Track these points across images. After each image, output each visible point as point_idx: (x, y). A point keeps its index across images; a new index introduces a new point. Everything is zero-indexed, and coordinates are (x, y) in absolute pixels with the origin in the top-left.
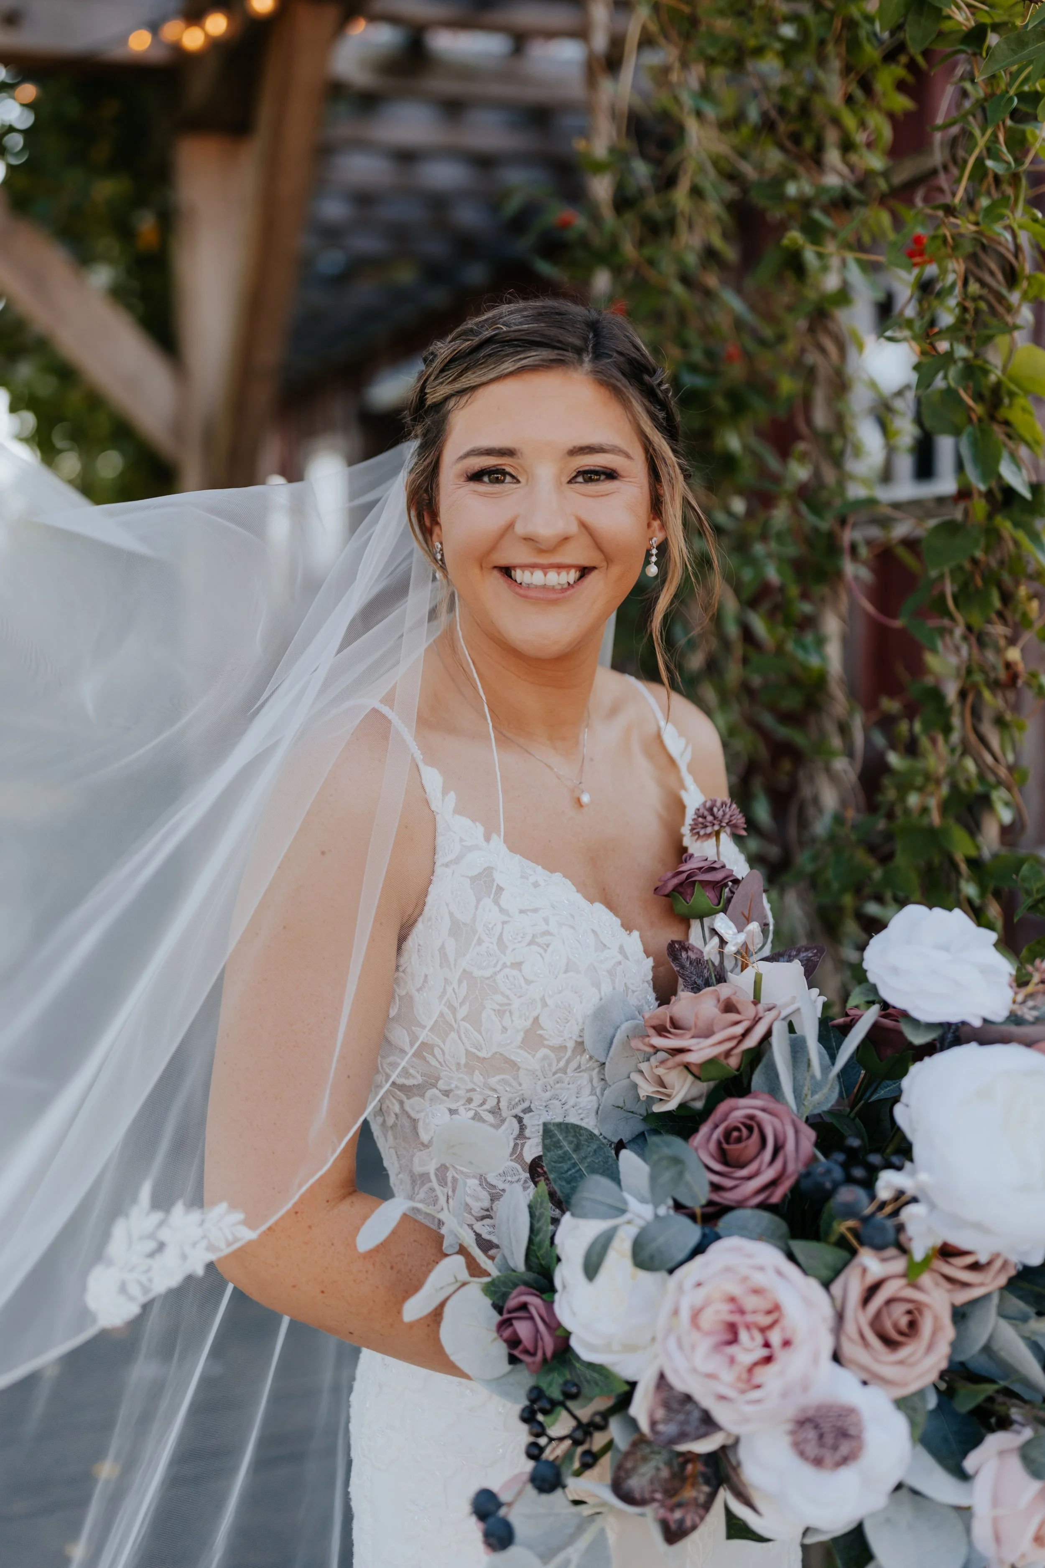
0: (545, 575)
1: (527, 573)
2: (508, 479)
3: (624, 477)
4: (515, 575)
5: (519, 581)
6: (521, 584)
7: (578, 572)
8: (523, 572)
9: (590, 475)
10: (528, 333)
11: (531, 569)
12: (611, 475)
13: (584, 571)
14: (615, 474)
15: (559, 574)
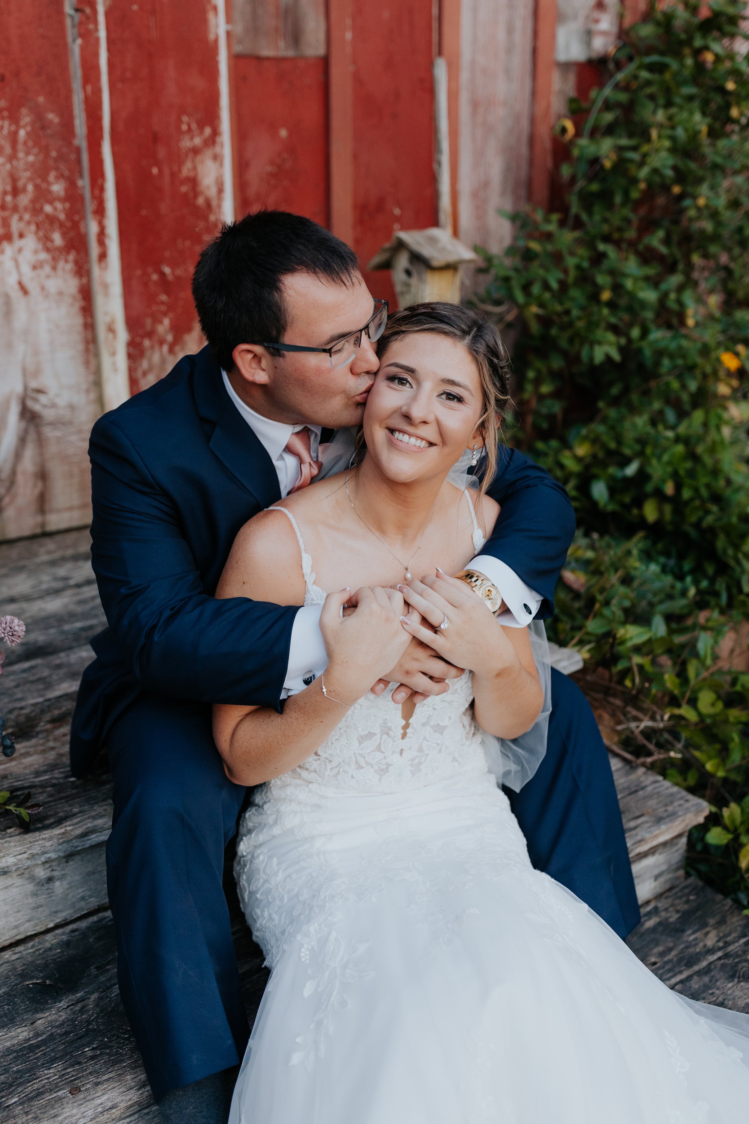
0: (409, 438)
1: (401, 435)
2: (408, 385)
3: (466, 403)
4: (395, 434)
6: (396, 438)
7: (427, 443)
9: (451, 397)
11: (404, 433)
12: (460, 399)
15: (416, 440)
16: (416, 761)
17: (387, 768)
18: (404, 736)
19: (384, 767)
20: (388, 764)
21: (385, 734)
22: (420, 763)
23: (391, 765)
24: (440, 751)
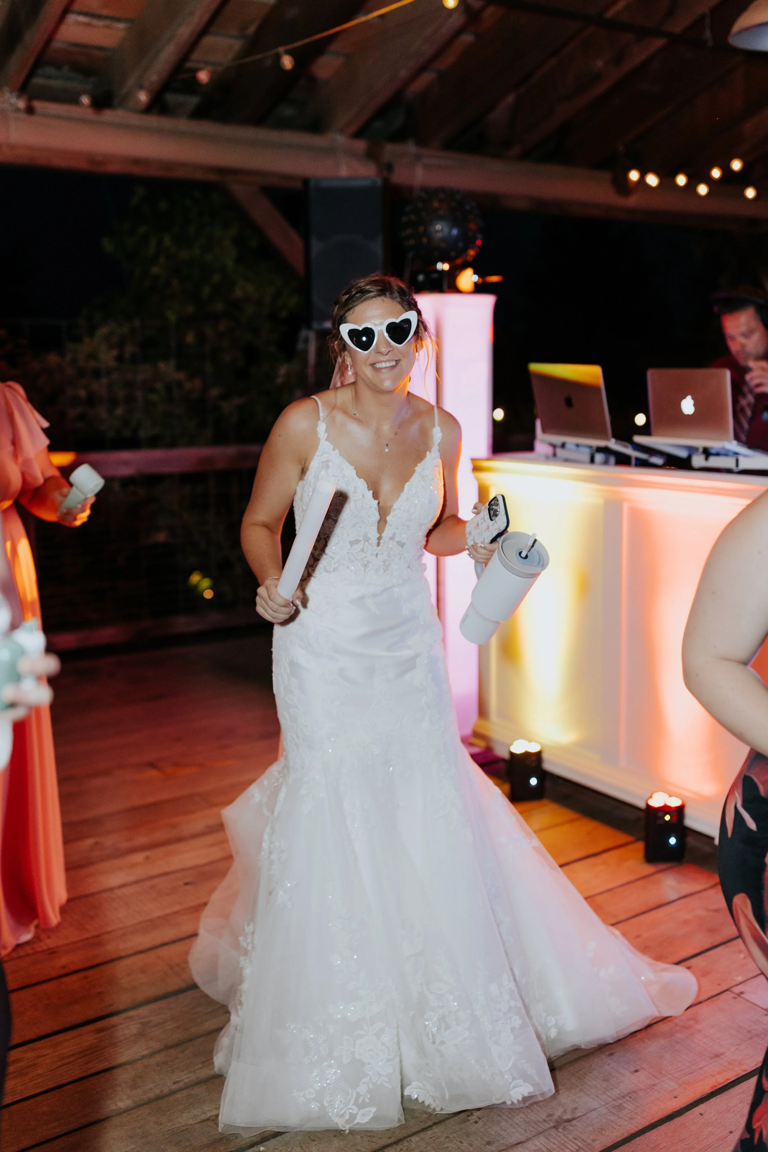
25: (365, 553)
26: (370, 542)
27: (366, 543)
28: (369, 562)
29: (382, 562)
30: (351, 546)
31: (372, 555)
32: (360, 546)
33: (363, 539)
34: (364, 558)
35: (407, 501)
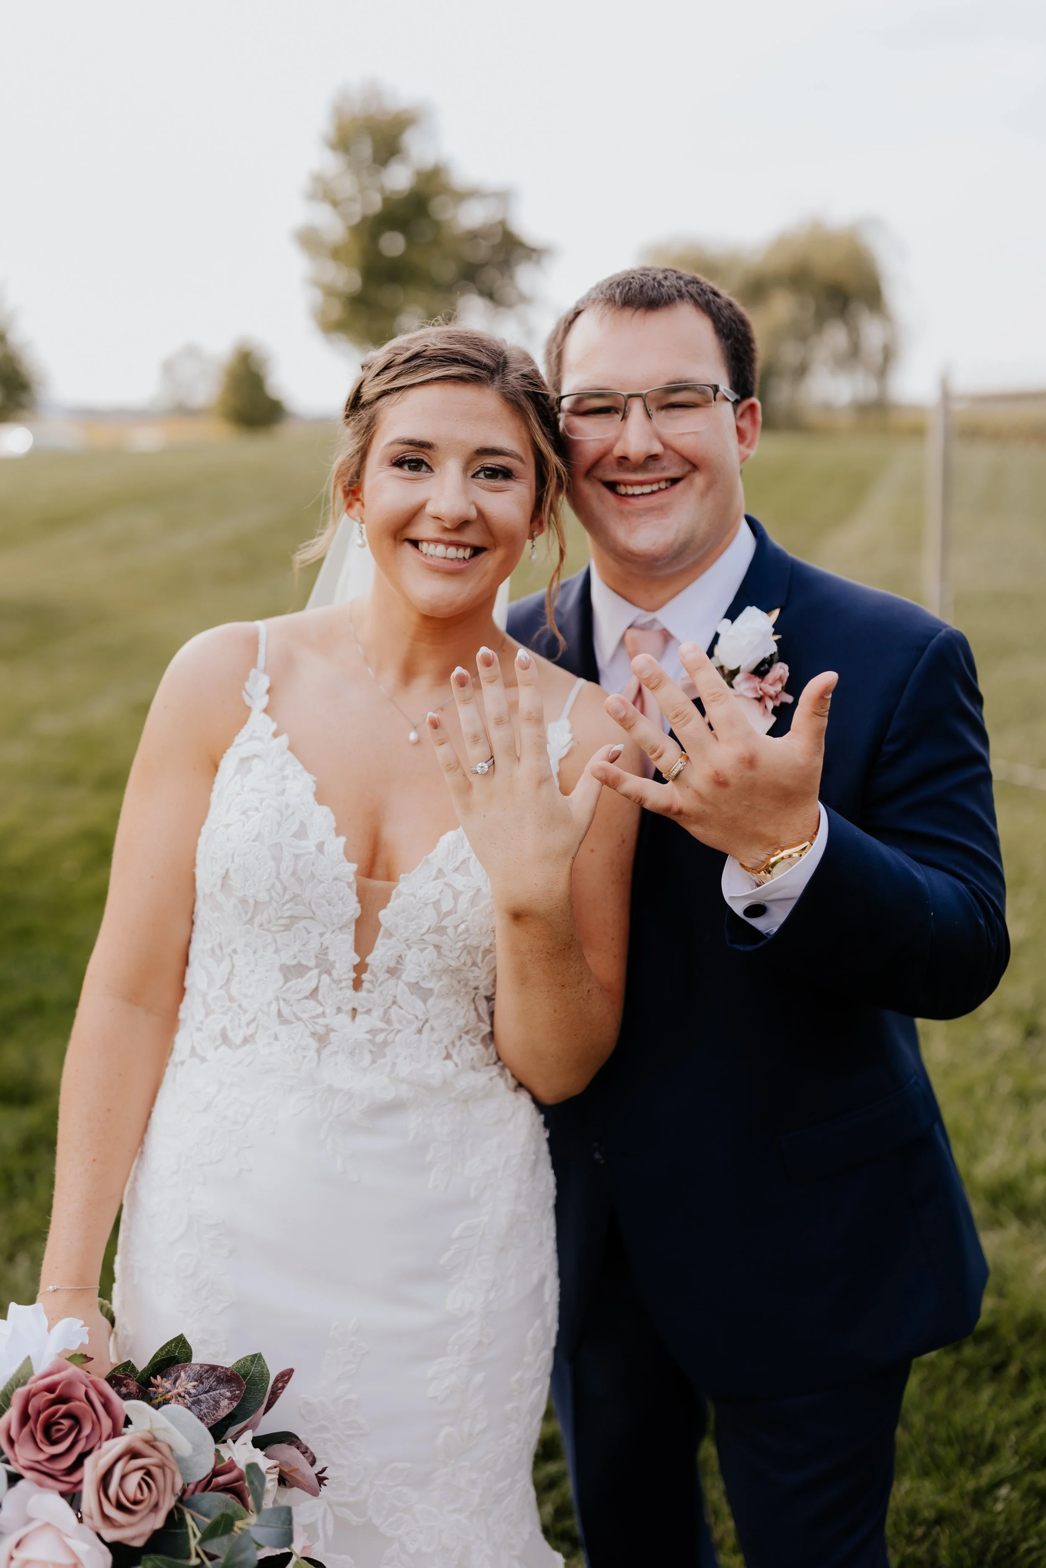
0: (446, 549)
1: (432, 546)
2: (424, 468)
3: (517, 477)
4: (422, 548)
5: (424, 552)
6: (426, 554)
7: (472, 551)
8: (429, 545)
10: (452, 352)
11: (436, 543)
12: (508, 474)
13: (477, 551)
14: (510, 474)
16: (380, 1038)
17: (327, 1034)
18: (357, 984)
19: (321, 1030)
20: (329, 1027)
21: (326, 972)
22: (385, 1043)
23: (333, 1030)
24: (420, 1031)
25: (322, 1005)
26: (335, 973)
27: (325, 977)
28: (329, 1030)
29: (368, 1032)
30: (286, 980)
31: (339, 1010)
32: (306, 984)
33: (317, 966)
34: (317, 1016)
35: (436, 878)
